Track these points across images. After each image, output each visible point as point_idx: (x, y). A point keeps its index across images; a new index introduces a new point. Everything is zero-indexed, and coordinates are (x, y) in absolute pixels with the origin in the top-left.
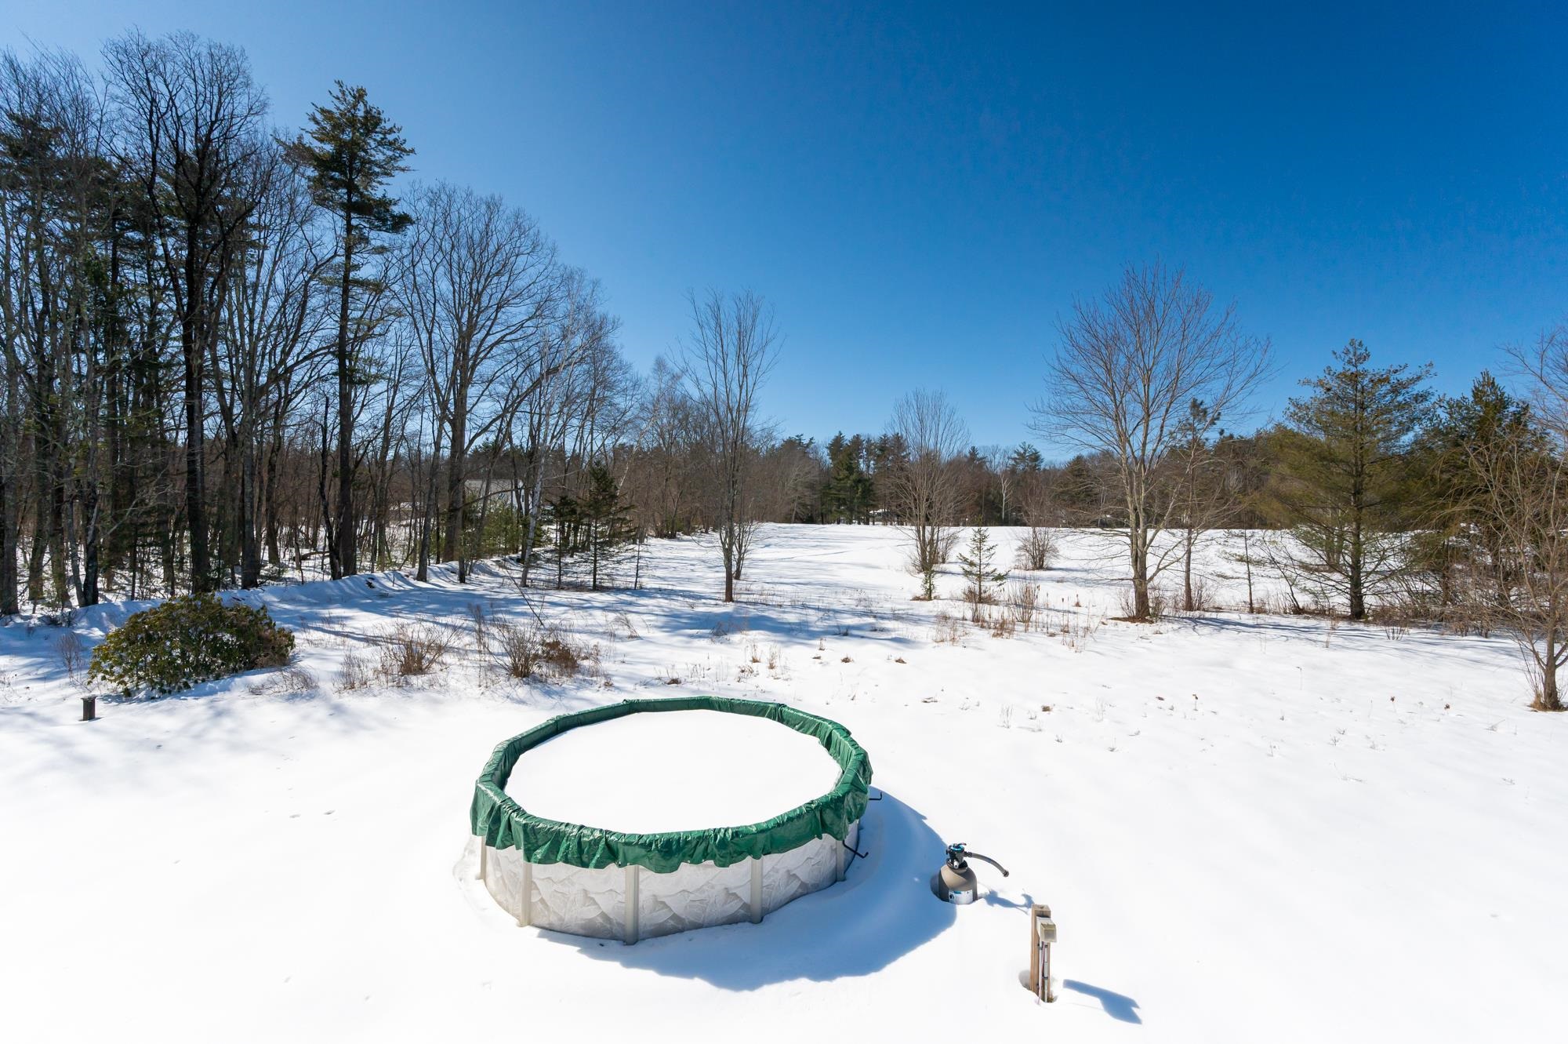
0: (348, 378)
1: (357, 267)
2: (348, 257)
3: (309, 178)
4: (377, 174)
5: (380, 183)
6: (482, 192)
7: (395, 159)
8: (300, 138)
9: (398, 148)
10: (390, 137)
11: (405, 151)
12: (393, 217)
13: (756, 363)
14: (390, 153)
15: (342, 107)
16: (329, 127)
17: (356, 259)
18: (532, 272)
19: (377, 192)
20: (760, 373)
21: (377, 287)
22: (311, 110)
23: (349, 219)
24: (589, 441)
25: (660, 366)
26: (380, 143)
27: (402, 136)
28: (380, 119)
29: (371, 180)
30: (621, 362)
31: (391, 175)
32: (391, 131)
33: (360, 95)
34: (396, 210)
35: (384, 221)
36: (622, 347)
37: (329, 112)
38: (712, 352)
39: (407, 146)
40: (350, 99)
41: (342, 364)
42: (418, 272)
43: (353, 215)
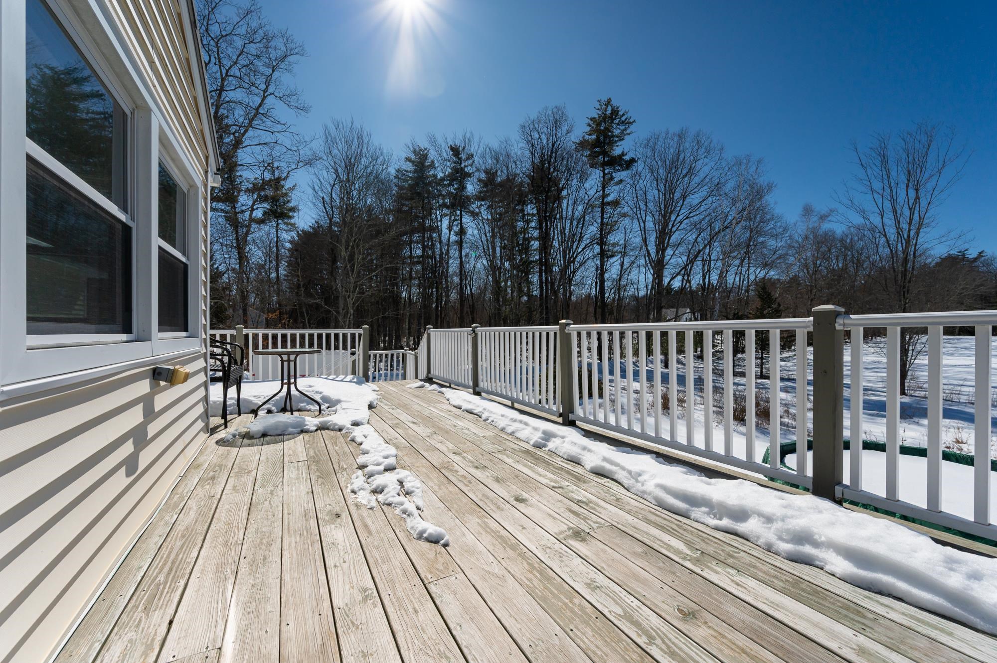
0: (604, 255)
1: (608, 195)
2: (604, 191)
3: (586, 156)
4: (616, 142)
5: (617, 146)
6: (675, 129)
7: (625, 130)
8: (584, 137)
9: (628, 123)
10: (623, 119)
11: (631, 123)
12: (626, 162)
13: (930, 186)
14: (623, 128)
15: (600, 113)
16: (594, 126)
17: (607, 191)
18: (706, 169)
19: (617, 151)
20: (936, 193)
21: (616, 203)
22: (588, 121)
23: (603, 171)
24: (746, 276)
25: (807, 211)
26: (618, 124)
27: (629, 115)
28: (618, 111)
29: (613, 146)
30: (773, 215)
31: (623, 139)
32: (623, 115)
33: (609, 102)
34: (627, 158)
35: (621, 166)
36: (775, 203)
37: (594, 118)
38: (877, 185)
39: (631, 120)
40: (604, 107)
41: (601, 249)
42: (638, 188)
43: (605, 168)
